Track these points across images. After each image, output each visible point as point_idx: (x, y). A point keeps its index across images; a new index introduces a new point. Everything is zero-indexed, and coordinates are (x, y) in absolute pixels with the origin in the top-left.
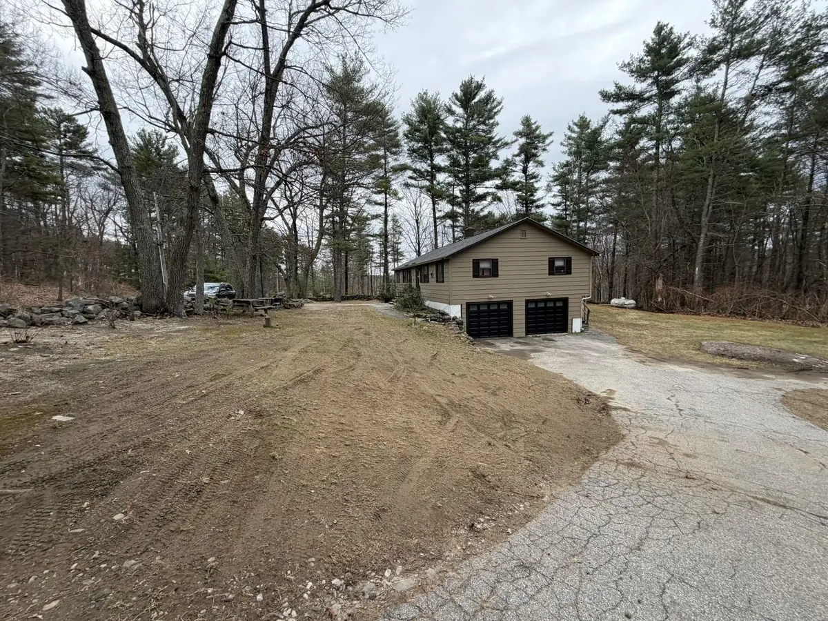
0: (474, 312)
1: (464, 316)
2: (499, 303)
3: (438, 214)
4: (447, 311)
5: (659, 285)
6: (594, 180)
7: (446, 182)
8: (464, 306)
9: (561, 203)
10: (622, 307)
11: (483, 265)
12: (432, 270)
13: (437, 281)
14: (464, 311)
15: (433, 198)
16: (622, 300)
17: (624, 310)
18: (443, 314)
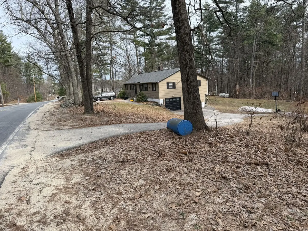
0: (167, 102)
1: (164, 103)
2: (176, 98)
3: (138, 53)
4: (158, 102)
5: (238, 87)
6: (212, 36)
7: (140, 34)
8: (164, 100)
9: (198, 45)
10: (224, 97)
11: (170, 84)
12: (151, 86)
13: (153, 90)
14: (164, 101)
15: (135, 45)
16: (224, 94)
17: (224, 98)
18: (157, 103)
